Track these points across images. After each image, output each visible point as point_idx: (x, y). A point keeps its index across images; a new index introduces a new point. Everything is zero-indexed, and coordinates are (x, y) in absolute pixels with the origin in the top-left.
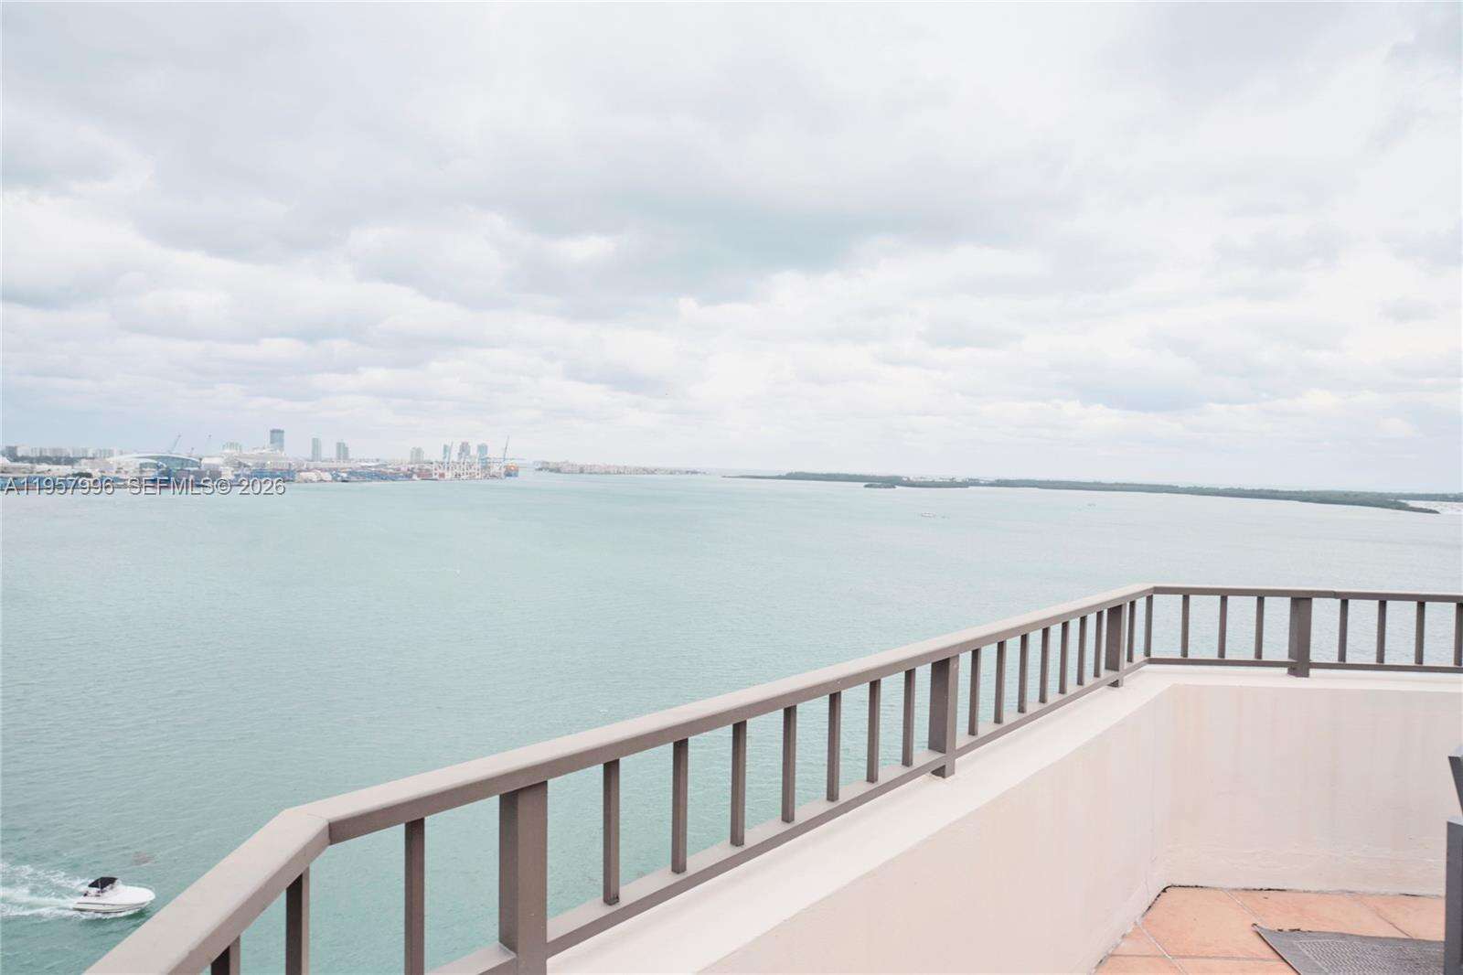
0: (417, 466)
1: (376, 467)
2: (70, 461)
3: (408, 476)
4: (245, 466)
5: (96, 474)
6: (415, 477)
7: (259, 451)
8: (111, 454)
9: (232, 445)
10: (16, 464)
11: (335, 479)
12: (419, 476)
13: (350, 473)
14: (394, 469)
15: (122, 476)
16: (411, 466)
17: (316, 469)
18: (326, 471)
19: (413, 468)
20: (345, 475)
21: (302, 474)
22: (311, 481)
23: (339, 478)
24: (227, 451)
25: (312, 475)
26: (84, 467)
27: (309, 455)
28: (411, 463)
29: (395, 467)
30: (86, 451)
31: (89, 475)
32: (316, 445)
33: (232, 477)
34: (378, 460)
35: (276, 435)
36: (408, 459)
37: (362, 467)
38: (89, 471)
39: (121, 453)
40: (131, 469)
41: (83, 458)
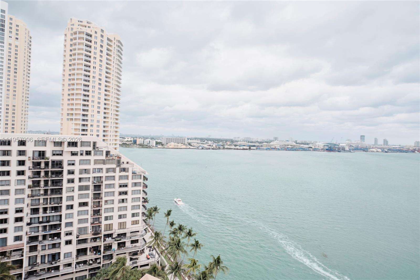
0: (417, 148)
1: (399, 148)
2: (308, 144)
3: (413, 151)
4: (352, 146)
5: (313, 147)
6: (416, 152)
7: (357, 142)
8: (317, 143)
9: (348, 140)
10: (297, 145)
11: (382, 151)
12: (418, 151)
13: (389, 150)
14: (407, 149)
15: (319, 148)
16: (414, 148)
17: (376, 148)
18: (379, 149)
19: (415, 149)
20: (386, 150)
21: (371, 149)
22: (374, 152)
23: (384, 151)
24: (347, 142)
25: (373, 150)
26: (311, 146)
27: (373, 143)
28: (415, 147)
29: (407, 148)
30: (311, 141)
31: (311, 148)
32: (376, 140)
33: (348, 150)
34: (400, 145)
35: (362, 137)
36: (413, 145)
37: (394, 148)
38: (312, 146)
39: (319, 142)
40: (321, 147)
41: (311, 143)
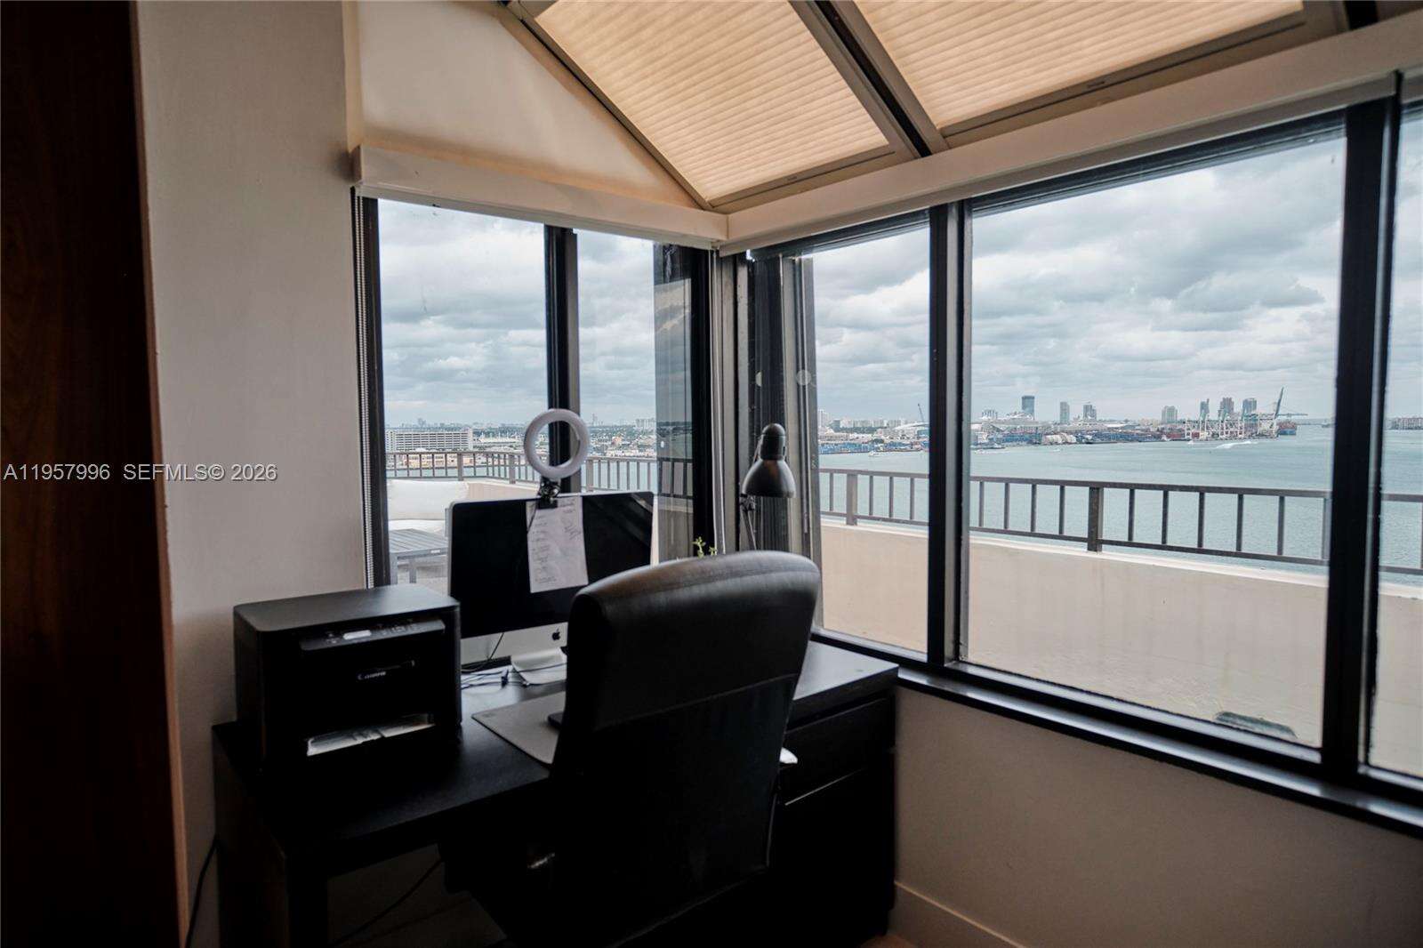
0: (1169, 426)
1: (1122, 428)
2: (871, 430)
3: (1157, 437)
4: (998, 430)
5: (887, 440)
6: (1164, 438)
7: (1011, 417)
8: (898, 423)
9: (989, 412)
10: (838, 434)
11: (1079, 441)
12: (1168, 437)
13: (1097, 435)
14: (1142, 430)
15: (905, 442)
16: (1160, 427)
17: (1063, 431)
18: (1072, 434)
19: (1163, 429)
20: (1089, 437)
21: (1049, 437)
22: (1057, 443)
23: (1083, 441)
24: (985, 418)
25: (1058, 438)
26: (879, 435)
27: (1058, 419)
28: (1162, 424)
29: (1144, 428)
30: (882, 422)
31: (882, 441)
32: (1064, 408)
33: (986, 441)
34: (1126, 421)
35: (1028, 401)
36: (1159, 418)
37: (1109, 428)
38: (883, 437)
39: (906, 423)
40: (911, 436)
41: (878, 428)
